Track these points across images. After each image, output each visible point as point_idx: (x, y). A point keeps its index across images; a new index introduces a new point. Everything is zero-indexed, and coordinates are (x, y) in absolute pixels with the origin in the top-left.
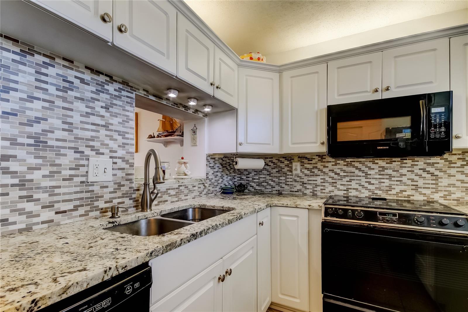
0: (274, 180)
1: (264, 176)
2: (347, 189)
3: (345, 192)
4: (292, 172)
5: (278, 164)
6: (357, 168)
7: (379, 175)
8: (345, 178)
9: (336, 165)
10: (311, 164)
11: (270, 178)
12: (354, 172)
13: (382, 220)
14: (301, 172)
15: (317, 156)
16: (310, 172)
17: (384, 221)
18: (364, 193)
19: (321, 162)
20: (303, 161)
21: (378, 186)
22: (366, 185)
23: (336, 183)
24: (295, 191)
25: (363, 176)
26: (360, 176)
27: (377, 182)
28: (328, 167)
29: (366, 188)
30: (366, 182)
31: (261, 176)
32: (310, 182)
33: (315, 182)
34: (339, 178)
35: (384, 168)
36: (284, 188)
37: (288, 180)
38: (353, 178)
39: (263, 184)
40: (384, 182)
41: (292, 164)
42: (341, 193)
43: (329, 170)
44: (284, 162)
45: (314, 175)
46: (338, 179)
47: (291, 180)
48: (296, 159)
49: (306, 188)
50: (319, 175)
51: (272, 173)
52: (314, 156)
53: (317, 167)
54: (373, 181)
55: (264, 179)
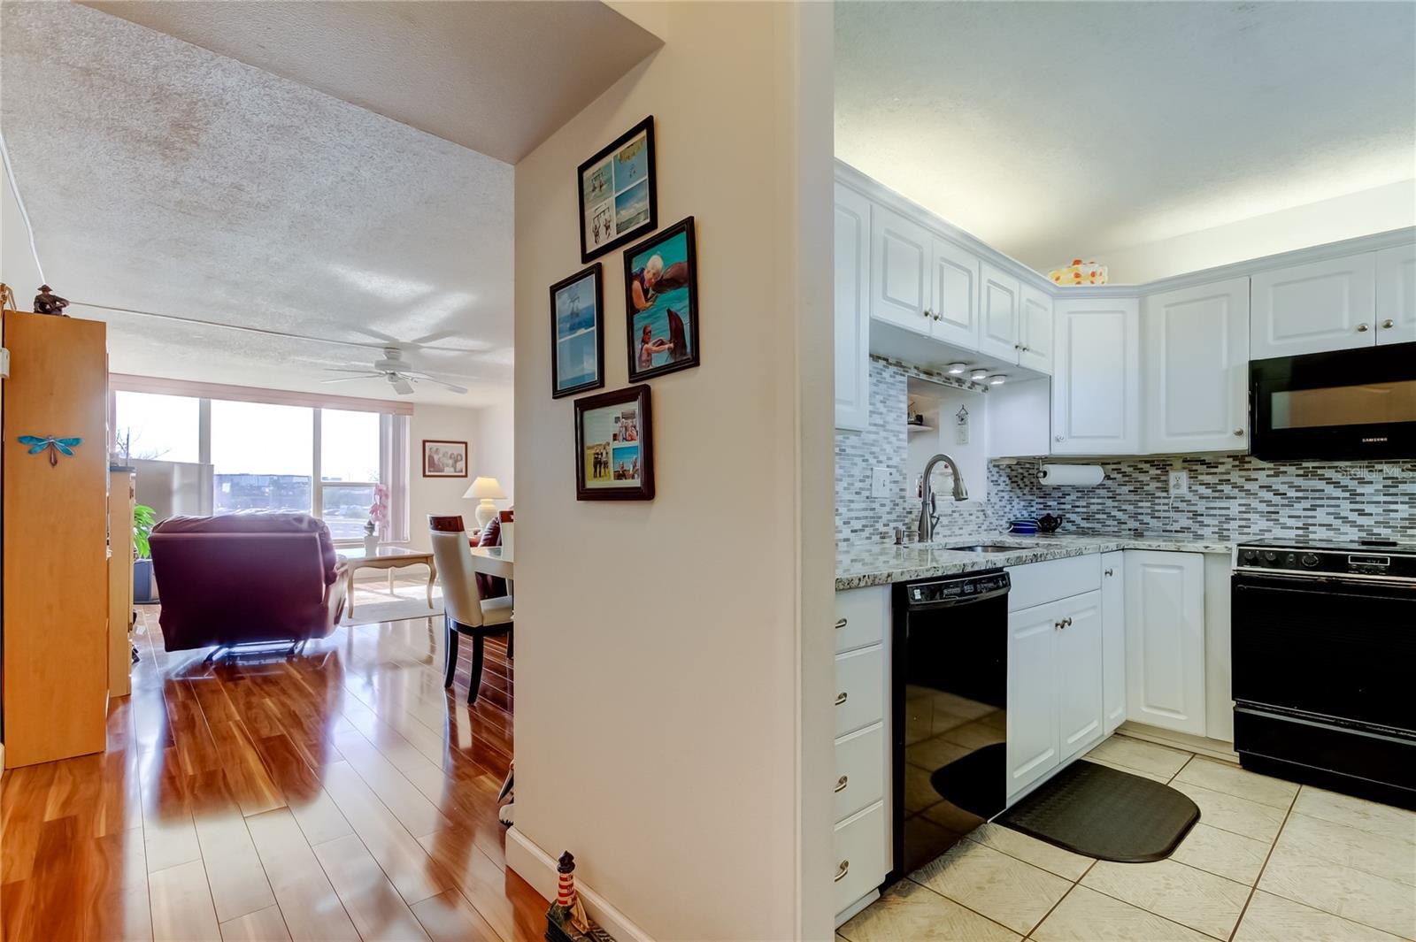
0: (1124, 507)
1: (1100, 501)
2: (1304, 524)
3: (1300, 532)
4: (1167, 491)
5: (1134, 475)
6: (1329, 481)
7: (1385, 495)
8: (1300, 502)
9: (1276, 475)
10: (1215, 473)
11: (1116, 504)
12: (1323, 491)
13: (1356, 570)
14: (1190, 491)
15: (1228, 457)
16: (1213, 491)
17: (1359, 570)
18: (1347, 534)
19: (1240, 470)
20: (1195, 467)
21: (1381, 519)
22: (1353, 516)
23: (1278, 513)
24: (1176, 531)
25: (1345, 498)
26: (1339, 498)
27: (1380, 510)
28: (1257, 480)
29: (1353, 524)
30: (1351, 510)
31: (1093, 501)
32: (1212, 512)
33: (1224, 512)
34: (1286, 502)
35: (1396, 482)
36: (1148, 524)
37: (1157, 508)
38: (1319, 502)
39: (1097, 516)
40: (1397, 511)
41: (1167, 475)
42: (1292, 534)
43: (1260, 487)
44: (1148, 472)
45: (1222, 498)
46: (1282, 505)
47: (1166, 508)
48: (1178, 464)
49: (1202, 524)
50: (1235, 498)
51: (1120, 494)
52: (1223, 457)
53: (1229, 480)
54: (1368, 509)
55: (1100, 507)
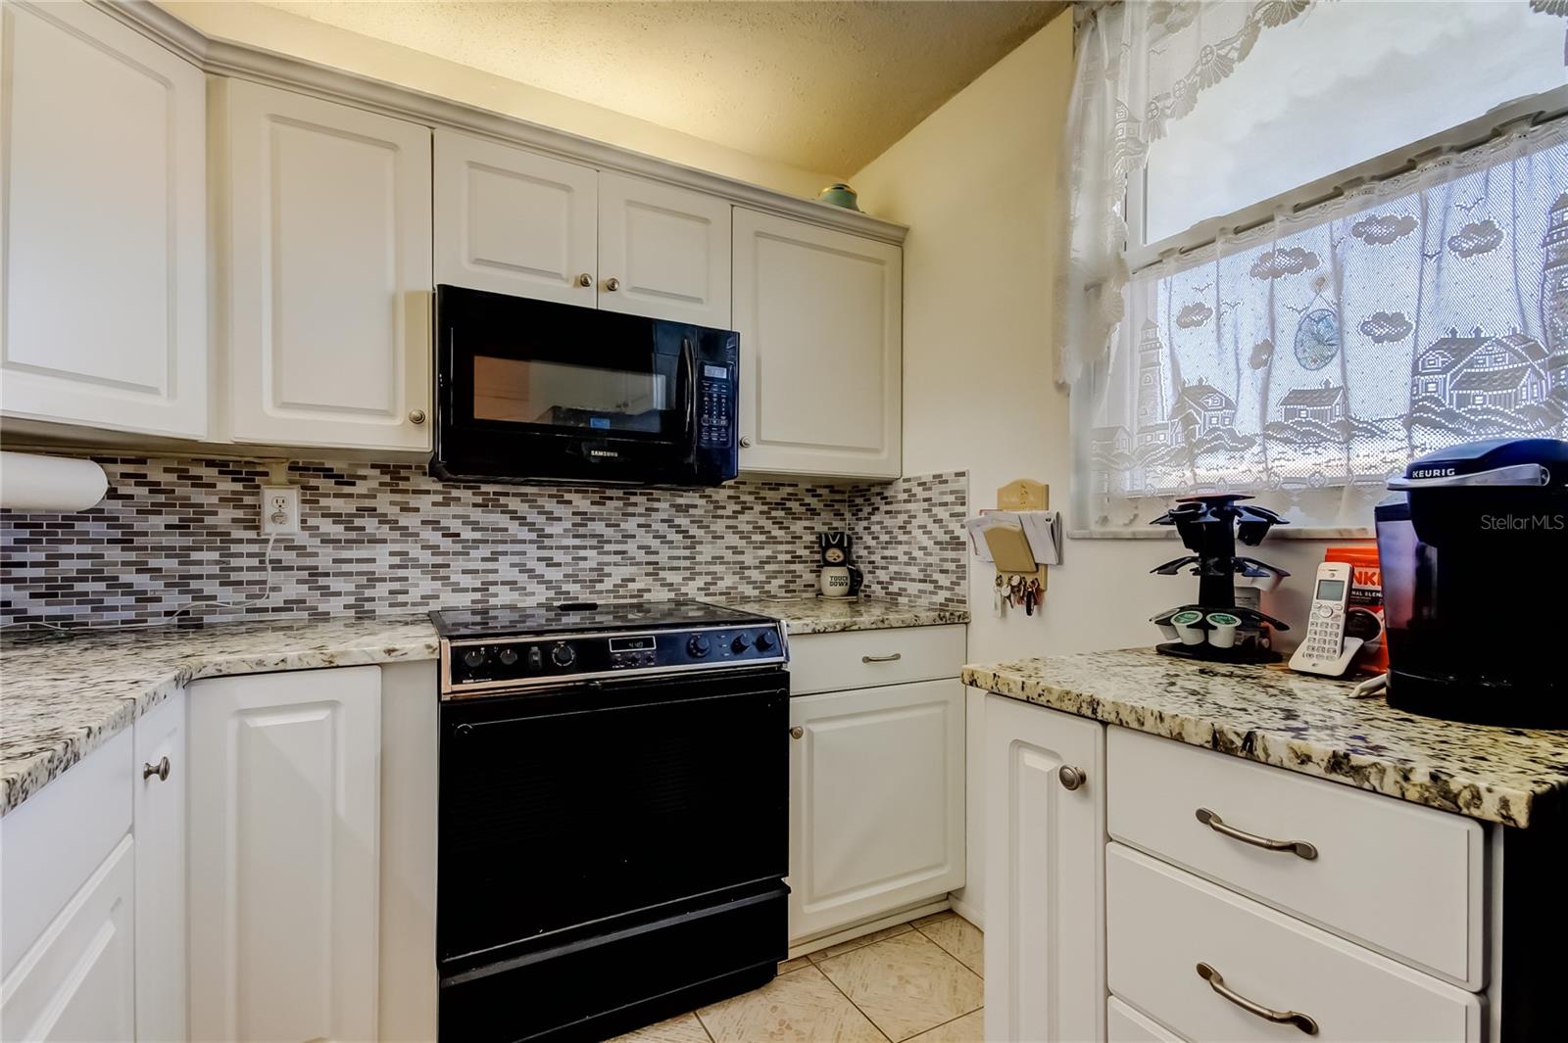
0: (153, 563)
1: (87, 549)
2: (482, 583)
3: (478, 596)
4: (257, 528)
5: (179, 491)
6: (514, 516)
7: (575, 536)
8: (478, 548)
9: (446, 503)
10: (350, 496)
11: (132, 556)
12: (506, 530)
13: (621, 663)
14: (303, 528)
15: (373, 466)
16: (346, 529)
18: (533, 594)
19: (392, 491)
20: (313, 482)
21: (569, 570)
22: (541, 568)
23: (448, 566)
24: (274, 610)
25: (531, 542)
26: (524, 542)
27: (568, 559)
28: (417, 510)
29: (541, 579)
30: (540, 559)
31: (65, 549)
32: (345, 568)
33: (365, 567)
34: (458, 547)
35: (584, 517)
36: (214, 598)
37: (234, 562)
38: (501, 548)
39: (79, 587)
40: (585, 559)
41: (258, 494)
42: (465, 600)
43: (424, 522)
44: (214, 486)
45: (363, 542)
46: (455, 554)
47: (255, 562)
48: (280, 473)
49: (326, 592)
50: (384, 541)
51: (145, 534)
52: (364, 466)
53: (375, 509)
54: (558, 556)
55: (87, 564)
